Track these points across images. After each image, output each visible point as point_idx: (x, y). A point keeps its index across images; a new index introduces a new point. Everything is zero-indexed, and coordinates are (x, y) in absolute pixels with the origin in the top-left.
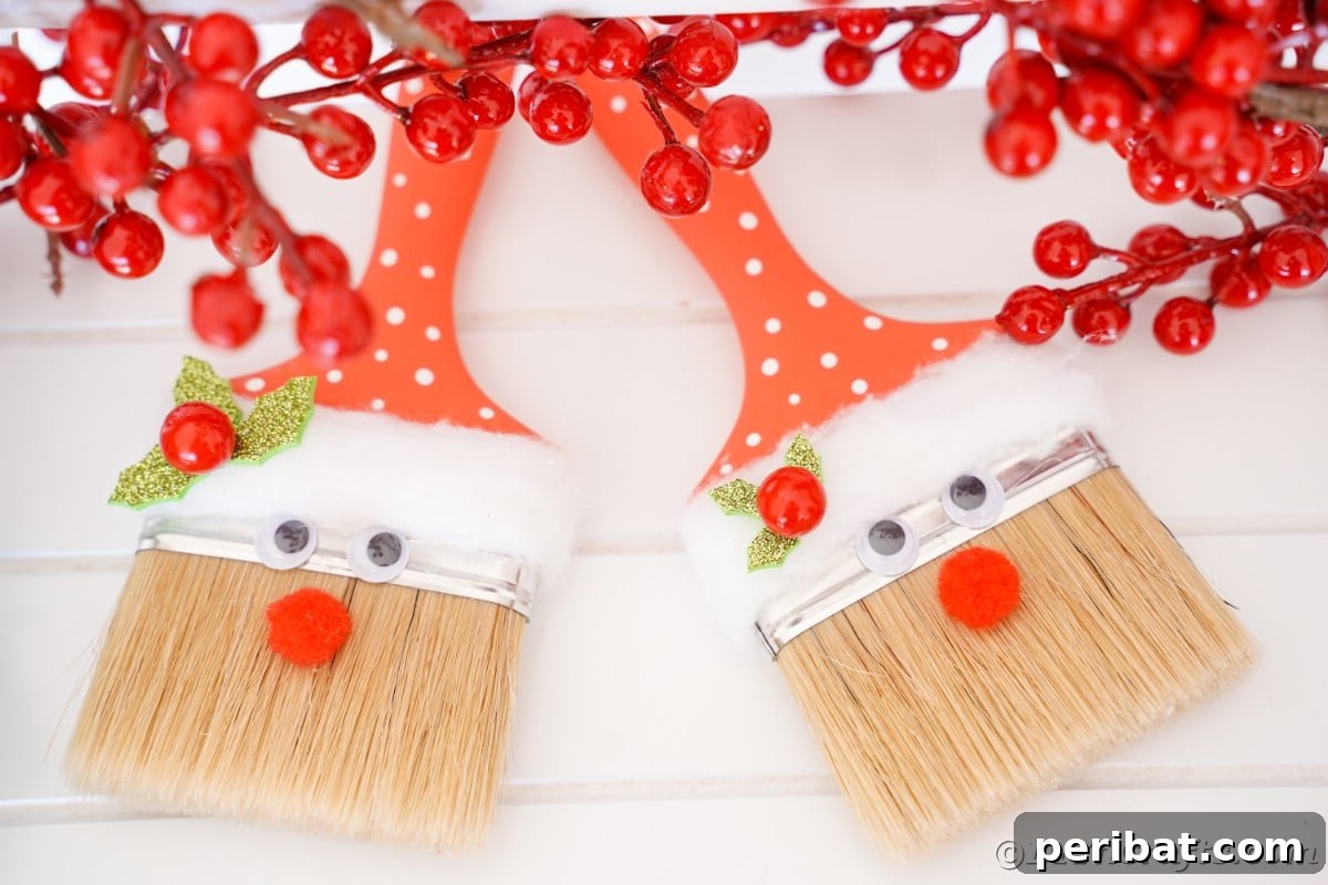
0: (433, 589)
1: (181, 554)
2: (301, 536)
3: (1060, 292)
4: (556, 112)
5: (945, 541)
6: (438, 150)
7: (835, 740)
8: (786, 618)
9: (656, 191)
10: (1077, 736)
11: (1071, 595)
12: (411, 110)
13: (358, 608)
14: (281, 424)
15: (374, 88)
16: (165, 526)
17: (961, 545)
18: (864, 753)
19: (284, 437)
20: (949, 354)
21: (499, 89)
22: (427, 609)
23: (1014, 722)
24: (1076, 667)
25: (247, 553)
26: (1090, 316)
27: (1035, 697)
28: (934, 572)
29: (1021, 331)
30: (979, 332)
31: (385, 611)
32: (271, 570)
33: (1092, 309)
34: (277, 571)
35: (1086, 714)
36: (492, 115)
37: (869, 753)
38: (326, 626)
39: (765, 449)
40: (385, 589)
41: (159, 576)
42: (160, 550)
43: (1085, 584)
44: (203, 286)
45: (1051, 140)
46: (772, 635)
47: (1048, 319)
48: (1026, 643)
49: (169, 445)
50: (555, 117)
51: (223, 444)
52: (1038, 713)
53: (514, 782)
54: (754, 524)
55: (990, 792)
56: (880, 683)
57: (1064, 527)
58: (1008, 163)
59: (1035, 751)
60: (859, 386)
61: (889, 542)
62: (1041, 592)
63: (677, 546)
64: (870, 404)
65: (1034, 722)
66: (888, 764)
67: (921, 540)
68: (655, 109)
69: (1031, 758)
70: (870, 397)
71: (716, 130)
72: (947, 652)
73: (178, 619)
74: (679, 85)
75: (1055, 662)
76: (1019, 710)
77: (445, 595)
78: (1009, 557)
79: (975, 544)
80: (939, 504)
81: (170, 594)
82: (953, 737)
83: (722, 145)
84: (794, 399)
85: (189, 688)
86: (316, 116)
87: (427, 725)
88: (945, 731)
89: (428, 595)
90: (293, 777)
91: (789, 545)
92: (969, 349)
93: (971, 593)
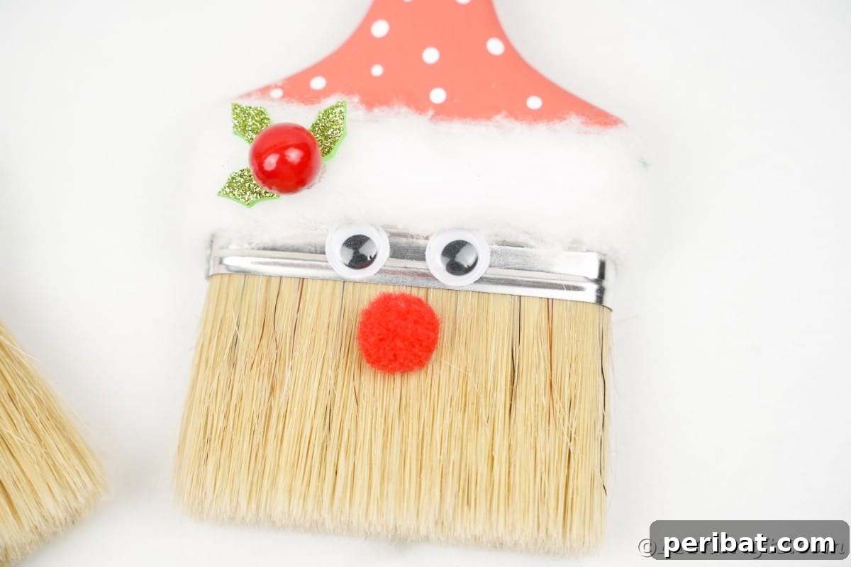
20: (533, 117)
84: (377, 70)
92: (551, 123)
93: (379, 335)
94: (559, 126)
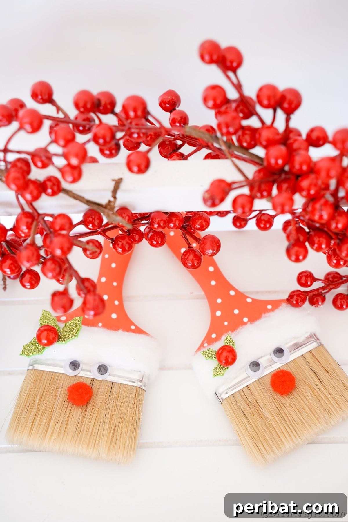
0: (117, 382)
1: (41, 370)
2: (77, 365)
3: (305, 292)
4: (155, 238)
5: (272, 368)
6: (122, 251)
7: (240, 430)
8: (224, 391)
9: (186, 262)
10: (313, 428)
11: (310, 384)
12: (114, 239)
13: (95, 388)
14: (72, 331)
15: (103, 233)
16: (36, 362)
17: (277, 369)
18: (249, 434)
19: (73, 336)
20: (272, 310)
21: (139, 232)
22: (115, 388)
23: (294, 423)
24: (313, 407)
25: (61, 371)
26: (314, 299)
27: (300, 416)
28: (270, 377)
29: (294, 304)
30: (281, 304)
31: (103, 388)
32: (68, 376)
33: (314, 297)
34: (70, 376)
35: (316, 422)
36: (137, 239)
37: (251, 434)
38: (85, 394)
39: (217, 339)
40: (103, 382)
41: (34, 378)
42: (35, 369)
43: (314, 381)
44: (55, 295)
45: (306, 251)
46: (220, 396)
47: (302, 300)
48: (297, 399)
49: (39, 338)
50: (155, 240)
51: (55, 338)
52: (301, 421)
53: (141, 441)
54: (215, 362)
55: (287, 446)
56: (253, 412)
57: (307, 363)
58: (293, 258)
59: (300, 433)
60: (246, 320)
61: (255, 368)
62: (302, 384)
63: (190, 368)
64: (249, 325)
65: (300, 424)
66: (256, 437)
67: (265, 367)
68: (185, 237)
69: (300, 435)
70: (249, 323)
71: (204, 245)
72: (274, 402)
73: (40, 391)
74: (192, 230)
75: (306, 405)
76: (296, 420)
77: (121, 384)
78: (292, 373)
79: (281, 369)
80: (270, 356)
81: (38, 384)
82: (276, 429)
83: (206, 249)
84: (226, 323)
85: (43, 412)
86: (88, 242)
87: (116, 424)
88: (273, 427)
89: (116, 384)
90: (75, 441)
91: (226, 369)
92: (278, 308)
93: (281, 384)
94: (281, 308)
